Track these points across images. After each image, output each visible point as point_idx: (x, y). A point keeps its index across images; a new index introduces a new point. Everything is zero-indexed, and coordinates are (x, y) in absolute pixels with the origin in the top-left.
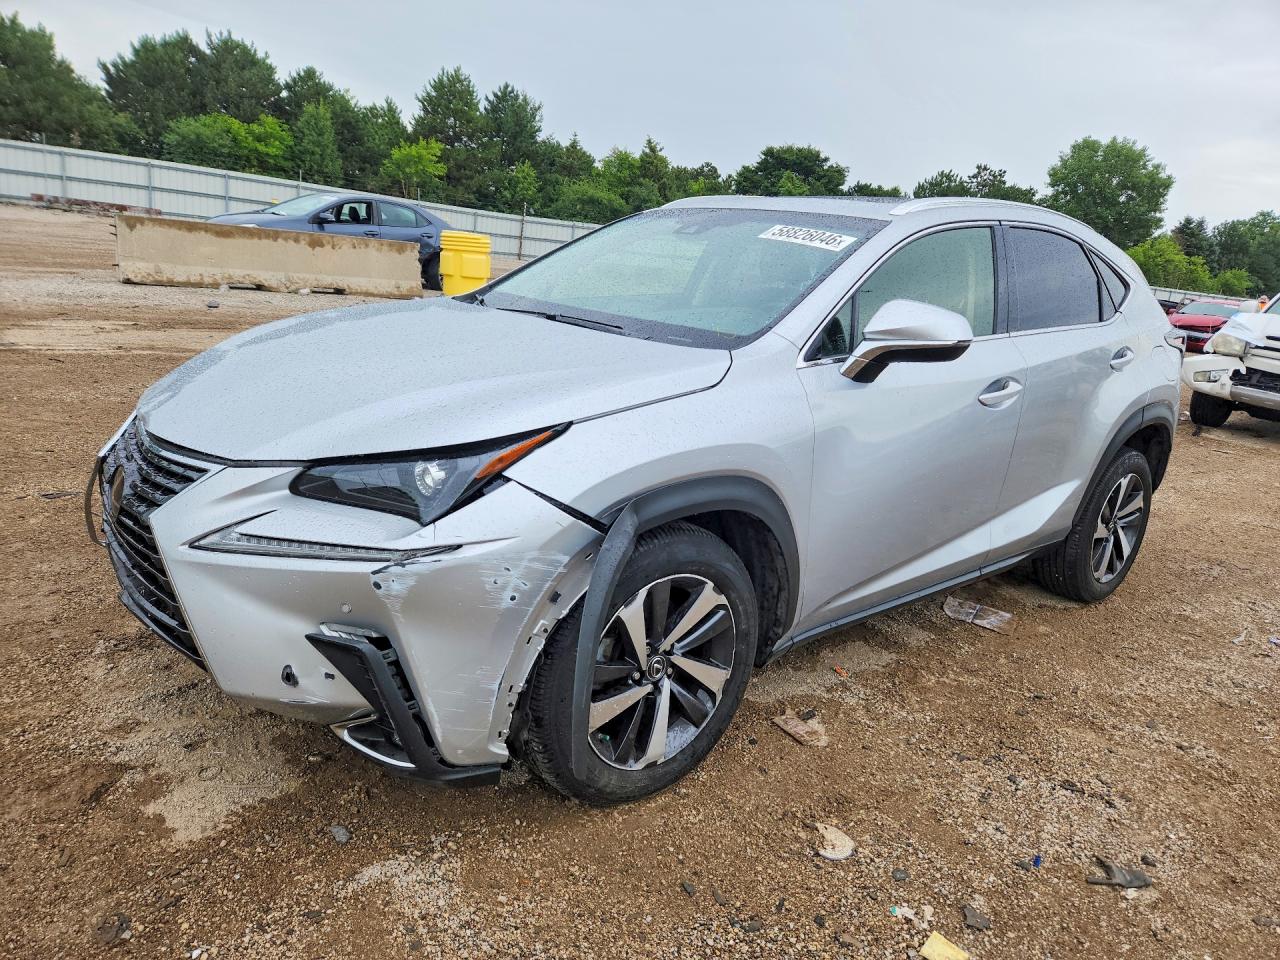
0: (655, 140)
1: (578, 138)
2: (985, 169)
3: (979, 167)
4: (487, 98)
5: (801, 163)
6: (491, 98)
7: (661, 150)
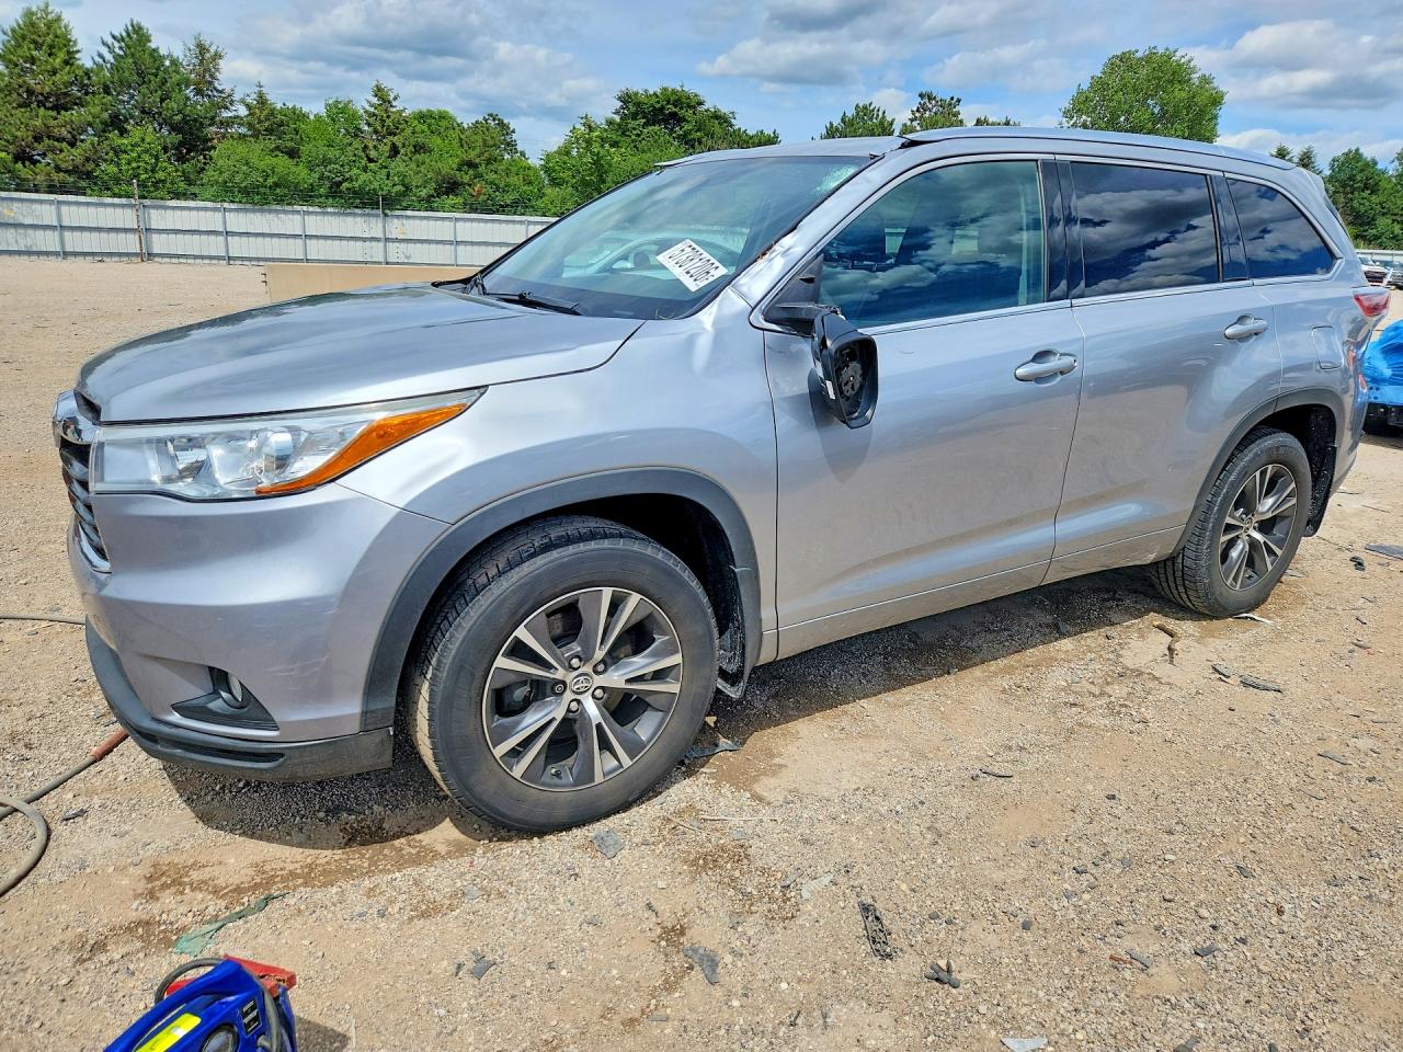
0: (385, 84)
1: (264, 90)
2: (930, 98)
3: (921, 96)
4: (104, 44)
5: (662, 108)
6: (110, 40)
7: (395, 99)
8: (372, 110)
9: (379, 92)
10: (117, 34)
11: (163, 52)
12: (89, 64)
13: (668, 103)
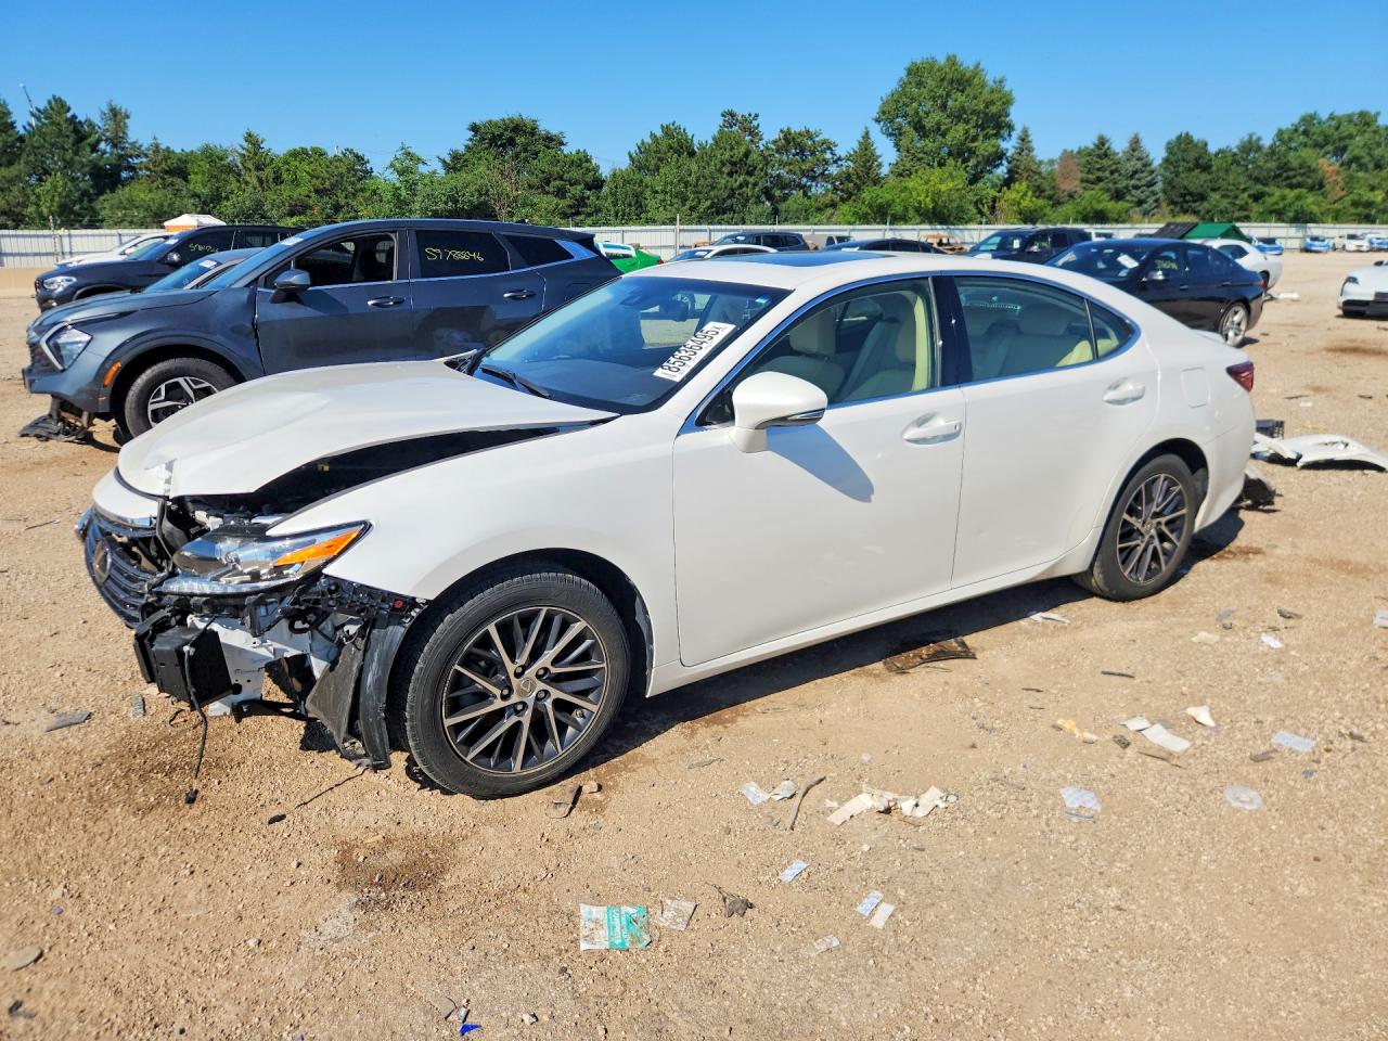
0: (255, 132)
1: (159, 141)
2: (732, 115)
3: (725, 114)
4: (33, 114)
6: (35, 112)
7: (263, 142)
8: (244, 152)
9: (249, 137)
10: (42, 108)
11: (81, 118)
12: (22, 132)
13: (506, 130)
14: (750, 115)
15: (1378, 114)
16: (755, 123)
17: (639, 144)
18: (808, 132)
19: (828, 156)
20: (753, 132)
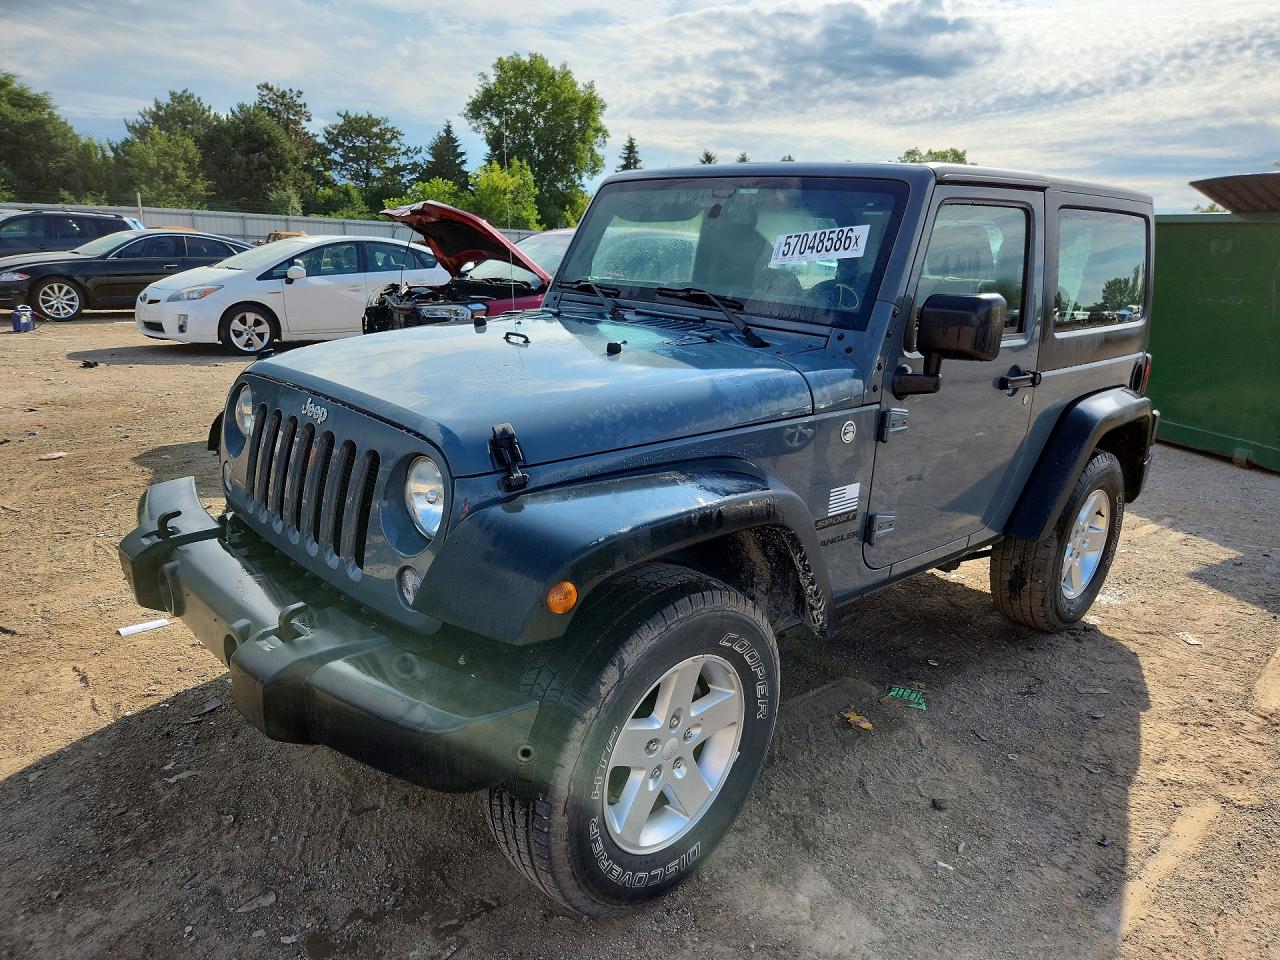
14: (291, 90)
15: (965, 152)
16: (300, 101)
17: (141, 111)
18: (370, 116)
19: (394, 144)
20: (299, 110)
